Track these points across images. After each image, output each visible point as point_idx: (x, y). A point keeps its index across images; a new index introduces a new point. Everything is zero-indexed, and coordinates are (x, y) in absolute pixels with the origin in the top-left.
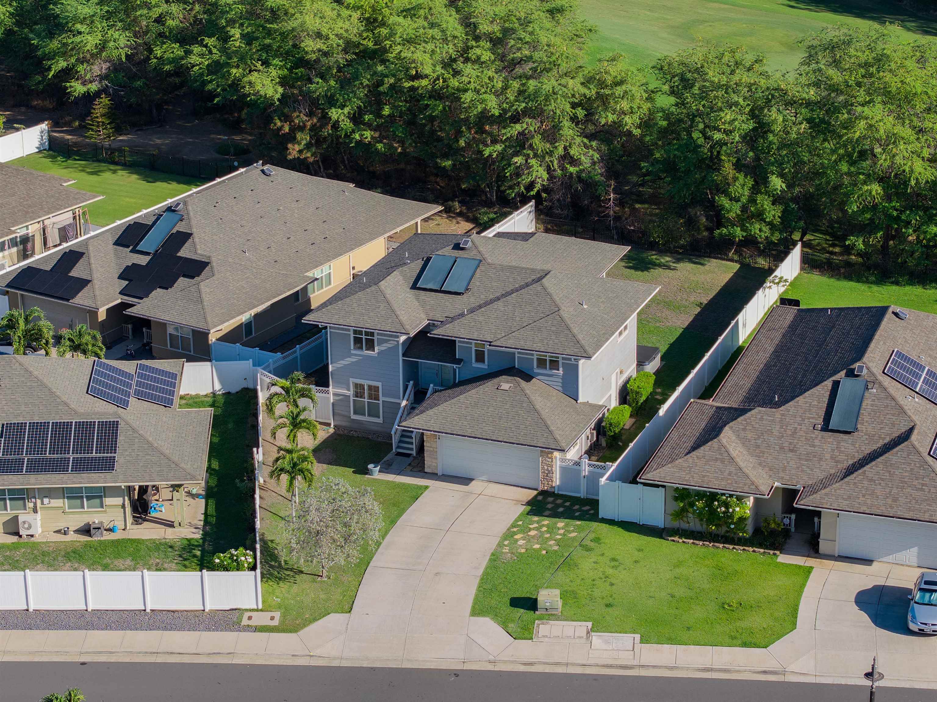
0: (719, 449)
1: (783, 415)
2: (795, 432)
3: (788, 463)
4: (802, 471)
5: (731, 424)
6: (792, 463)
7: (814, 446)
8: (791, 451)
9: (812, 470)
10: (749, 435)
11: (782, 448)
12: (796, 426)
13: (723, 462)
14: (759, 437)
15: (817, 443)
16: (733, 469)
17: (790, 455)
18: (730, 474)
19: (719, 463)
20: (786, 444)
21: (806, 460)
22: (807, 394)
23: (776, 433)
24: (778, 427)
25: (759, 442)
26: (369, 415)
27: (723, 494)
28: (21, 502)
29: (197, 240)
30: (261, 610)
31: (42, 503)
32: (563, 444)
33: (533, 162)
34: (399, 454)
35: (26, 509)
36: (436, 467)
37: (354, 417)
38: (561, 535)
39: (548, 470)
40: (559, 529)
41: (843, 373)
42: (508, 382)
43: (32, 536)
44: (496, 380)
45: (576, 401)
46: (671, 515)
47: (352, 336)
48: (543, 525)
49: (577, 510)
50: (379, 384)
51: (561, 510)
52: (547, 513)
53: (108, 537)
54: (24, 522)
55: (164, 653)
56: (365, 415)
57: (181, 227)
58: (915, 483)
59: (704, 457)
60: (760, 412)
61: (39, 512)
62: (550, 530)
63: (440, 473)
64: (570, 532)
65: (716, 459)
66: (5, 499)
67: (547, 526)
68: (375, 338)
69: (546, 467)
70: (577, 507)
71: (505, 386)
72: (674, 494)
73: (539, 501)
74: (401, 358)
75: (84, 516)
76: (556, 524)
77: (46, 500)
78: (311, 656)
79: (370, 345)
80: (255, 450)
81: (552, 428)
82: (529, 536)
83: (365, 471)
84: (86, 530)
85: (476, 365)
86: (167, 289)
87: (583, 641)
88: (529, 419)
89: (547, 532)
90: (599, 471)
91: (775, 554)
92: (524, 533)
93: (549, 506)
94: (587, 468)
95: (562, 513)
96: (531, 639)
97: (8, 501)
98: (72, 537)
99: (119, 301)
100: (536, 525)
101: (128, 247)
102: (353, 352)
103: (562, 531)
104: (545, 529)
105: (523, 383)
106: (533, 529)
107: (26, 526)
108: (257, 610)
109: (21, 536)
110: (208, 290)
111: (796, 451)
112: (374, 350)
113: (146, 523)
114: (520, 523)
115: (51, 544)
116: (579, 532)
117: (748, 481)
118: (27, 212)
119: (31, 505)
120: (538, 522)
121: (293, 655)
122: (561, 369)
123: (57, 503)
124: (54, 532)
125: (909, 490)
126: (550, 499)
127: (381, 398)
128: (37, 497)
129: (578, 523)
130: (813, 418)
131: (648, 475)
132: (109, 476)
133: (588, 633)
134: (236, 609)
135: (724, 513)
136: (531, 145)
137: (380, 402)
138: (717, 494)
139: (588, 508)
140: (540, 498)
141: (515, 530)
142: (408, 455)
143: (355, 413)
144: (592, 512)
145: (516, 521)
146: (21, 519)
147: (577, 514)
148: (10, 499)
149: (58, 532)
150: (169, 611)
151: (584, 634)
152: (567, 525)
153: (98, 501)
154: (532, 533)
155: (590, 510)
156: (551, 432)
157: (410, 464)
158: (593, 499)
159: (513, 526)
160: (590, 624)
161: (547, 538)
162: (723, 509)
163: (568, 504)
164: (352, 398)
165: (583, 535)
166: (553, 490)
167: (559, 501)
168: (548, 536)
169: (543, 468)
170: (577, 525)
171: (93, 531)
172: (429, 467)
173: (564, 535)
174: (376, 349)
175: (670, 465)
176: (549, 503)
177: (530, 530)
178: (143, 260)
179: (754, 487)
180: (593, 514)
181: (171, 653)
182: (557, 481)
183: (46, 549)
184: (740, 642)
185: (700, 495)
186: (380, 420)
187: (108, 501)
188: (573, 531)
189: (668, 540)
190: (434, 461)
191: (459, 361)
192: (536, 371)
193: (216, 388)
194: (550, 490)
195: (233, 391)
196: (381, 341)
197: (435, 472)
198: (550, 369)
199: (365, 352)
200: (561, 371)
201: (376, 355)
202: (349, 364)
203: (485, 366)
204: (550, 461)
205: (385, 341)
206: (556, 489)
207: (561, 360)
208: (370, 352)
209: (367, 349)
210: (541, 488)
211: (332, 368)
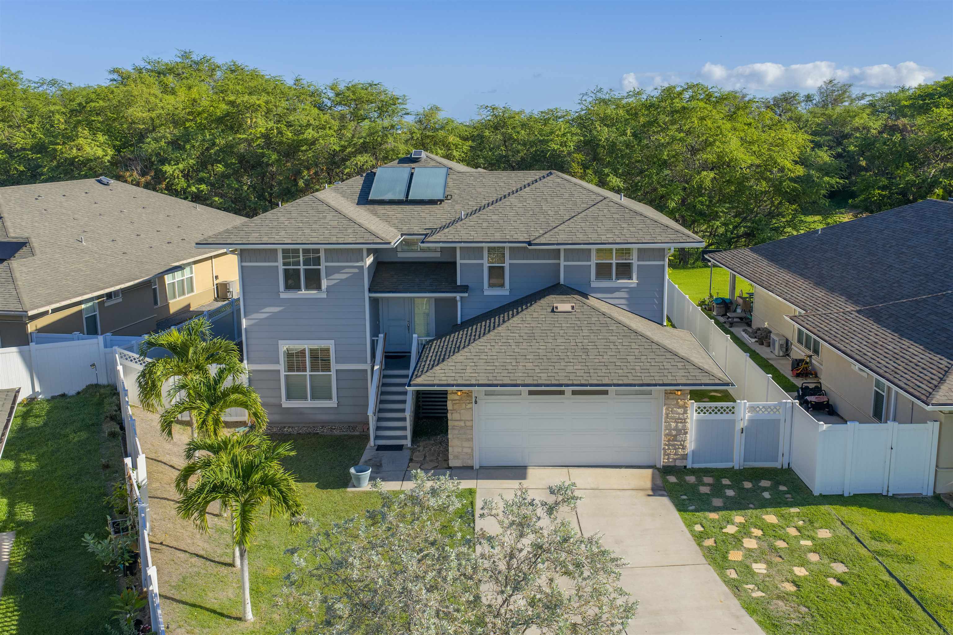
26: (313, 398)
32: (720, 376)
34: (380, 448)
36: (472, 456)
37: (289, 404)
39: (676, 429)
40: (781, 527)
42: (563, 301)
44: (544, 302)
47: (281, 268)
48: (746, 526)
49: (759, 490)
50: (330, 344)
51: (731, 493)
52: (717, 502)
56: (305, 398)
63: (476, 466)
68: (322, 267)
69: (673, 425)
70: (748, 484)
71: (563, 307)
73: (676, 485)
74: (366, 295)
76: (760, 518)
79: (313, 280)
81: (682, 354)
83: (346, 482)
85: (489, 292)
88: (634, 345)
89: (772, 537)
93: (705, 490)
94: (747, 415)
100: (732, 528)
102: (283, 296)
103: (794, 531)
104: (757, 532)
105: (588, 302)
112: (319, 287)
116: (828, 527)
120: (727, 521)
122: (635, 276)
126: (691, 479)
127: (334, 366)
129: (796, 510)
137: (333, 373)
139: (766, 483)
140: (673, 479)
142: (399, 448)
143: (289, 397)
144: (784, 488)
147: (767, 495)
152: (782, 517)
155: (776, 485)
156: (686, 360)
157: (411, 460)
163: (727, 482)
164: (283, 374)
165: (843, 532)
166: (683, 464)
167: (708, 480)
170: (800, 515)
172: (457, 457)
173: (810, 537)
174: (324, 284)
176: (696, 485)
182: (691, 445)
186: (333, 403)
188: (814, 527)
190: (466, 444)
191: (464, 289)
192: (593, 285)
193: (38, 389)
194: (679, 463)
195: (71, 391)
196: (330, 272)
197: (469, 463)
198: (618, 278)
199: (304, 293)
200: (635, 280)
201: (324, 296)
202: (273, 316)
203: (505, 292)
204: (680, 411)
205: (338, 270)
206: (690, 458)
207: (635, 261)
208: (313, 293)
209: (307, 288)
210: (663, 461)
211: (244, 326)
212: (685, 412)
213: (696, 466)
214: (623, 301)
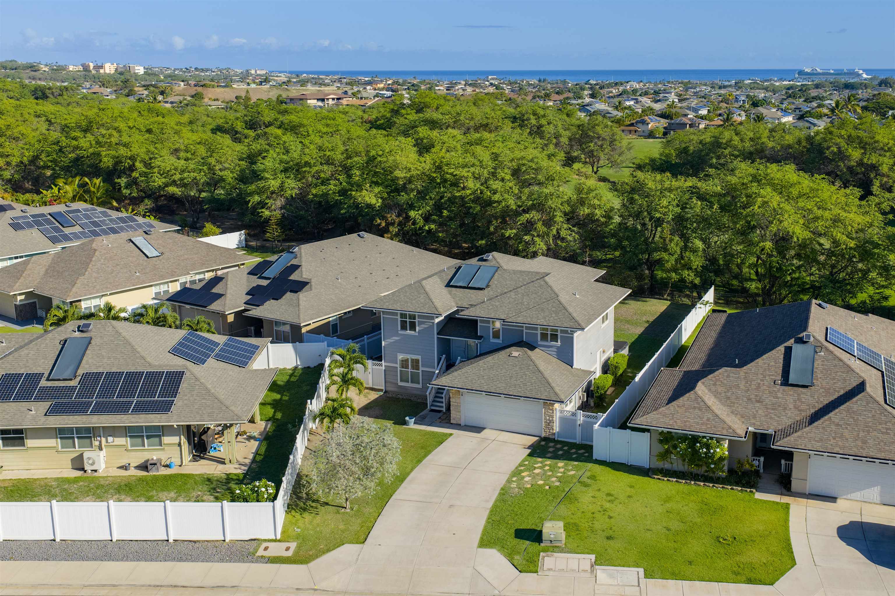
0: (696, 399)
1: (746, 373)
2: (758, 387)
3: (757, 411)
4: (771, 418)
5: (702, 380)
6: (760, 412)
7: (777, 398)
8: (758, 402)
9: (779, 417)
10: (720, 389)
11: (749, 399)
12: (759, 382)
13: (700, 409)
14: (728, 391)
15: (779, 395)
16: (710, 416)
17: (758, 405)
18: (708, 420)
19: (697, 411)
20: (753, 396)
21: (773, 409)
22: (764, 357)
23: (742, 387)
24: (743, 383)
25: (729, 394)
26: (412, 382)
27: (704, 437)
28: (88, 441)
29: (304, 269)
30: (279, 541)
31: (107, 442)
32: (562, 397)
33: (536, 239)
34: (432, 411)
35: (92, 447)
36: (460, 419)
37: (401, 384)
38: (561, 473)
39: (549, 420)
40: (559, 468)
41: (792, 341)
42: (517, 351)
43: (96, 471)
44: (508, 350)
45: (572, 367)
46: (657, 456)
47: (400, 319)
48: (546, 465)
49: (574, 453)
50: (419, 357)
51: (560, 452)
52: (549, 455)
53: (164, 471)
54: (89, 458)
55: (168, 586)
56: (408, 382)
57: (294, 262)
58: (880, 427)
59: (683, 406)
60: (726, 371)
61: (104, 450)
62: (552, 469)
63: (463, 424)
64: (569, 471)
65: (695, 408)
66: (73, 438)
67: (550, 465)
68: (416, 321)
69: (548, 418)
70: (574, 451)
71: (515, 354)
72: (658, 437)
73: (542, 445)
74: (436, 336)
75: (146, 453)
76: (557, 464)
77: (110, 439)
78: (315, 590)
79: (413, 327)
80: (309, 401)
81: (553, 385)
82: (534, 473)
83: (405, 423)
84: (144, 467)
85: (493, 340)
86: (277, 300)
87: (588, 575)
88: (534, 378)
89: (550, 470)
90: (592, 420)
91: (751, 492)
92: (530, 471)
93: (551, 450)
94: (582, 418)
95: (562, 455)
96: (536, 572)
97: (76, 440)
98: (133, 472)
99: (243, 308)
100: (540, 465)
101: (257, 275)
102: (400, 332)
103: (562, 470)
104: (547, 468)
105: (529, 352)
106: (538, 468)
107: (90, 462)
108: (275, 541)
109: (85, 471)
110: (305, 299)
111: (762, 402)
112: (415, 330)
113: (202, 460)
114: (527, 463)
115: (109, 478)
116: (577, 471)
117: (725, 426)
118: (204, 264)
119: (97, 443)
120: (541, 462)
121: (297, 589)
122: (559, 341)
123: (120, 441)
124: (118, 468)
125: (875, 433)
126: (551, 444)
127: (421, 369)
128: (102, 435)
129: (576, 463)
130: (773, 375)
131: (637, 420)
132: (164, 416)
133: (592, 566)
134: (255, 540)
135: (706, 453)
136: (536, 228)
137: (420, 371)
138: (699, 436)
139: (582, 451)
140: (543, 443)
141: (522, 468)
142: (440, 411)
143: (401, 381)
144: (587, 454)
145: (524, 461)
146: (85, 456)
147: (574, 456)
148: (78, 438)
149: (121, 467)
150: (190, 541)
151: (588, 567)
152: (566, 465)
153: (157, 440)
154: (537, 471)
155: (585, 453)
156: (552, 388)
157: (440, 418)
158: (586, 445)
159: (520, 465)
160: (593, 557)
161: (550, 476)
162: (705, 450)
163: (566, 448)
164: (399, 369)
165: (580, 473)
166: (553, 437)
167: (559, 446)
168: (550, 473)
169: (545, 419)
170: (574, 465)
171: (150, 467)
172: (454, 419)
173: (564, 473)
174: (417, 329)
175: (654, 413)
176: (550, 447)
177: (535, 468)
178: (265, 283)
179: (731, 431)
180: (588, 456)
181: (175, 586)
182: (556, 428)
183: (102, 483)
184: (744, 578)
185: (684, 438)
186: (420, 386)
187: (166, 440)
188: (572, 470)
189: (654, 478)
190: (458, 414)
191: (480, 338)
192: (540, 343)
193: (299, 363)
194: (550, 437)
195: (312, 366)
196: (420, 323)
197: (459, 422)
198: (551, 341)
199: (408, 332)
200: (559, 343)
201: (417, 334)
202: (396, 341)
203: (500, 341)
204: (551, 411)
205: (423, 323)
206: (556, 436)
207: (559, 334)
208: (413, 332)
209: (410, 330)
210: (543, 435)
211: (383, 345)
212: (553, 413)
213: (560, 439)
214: (555, 353)
